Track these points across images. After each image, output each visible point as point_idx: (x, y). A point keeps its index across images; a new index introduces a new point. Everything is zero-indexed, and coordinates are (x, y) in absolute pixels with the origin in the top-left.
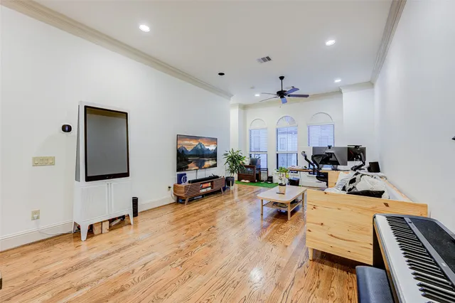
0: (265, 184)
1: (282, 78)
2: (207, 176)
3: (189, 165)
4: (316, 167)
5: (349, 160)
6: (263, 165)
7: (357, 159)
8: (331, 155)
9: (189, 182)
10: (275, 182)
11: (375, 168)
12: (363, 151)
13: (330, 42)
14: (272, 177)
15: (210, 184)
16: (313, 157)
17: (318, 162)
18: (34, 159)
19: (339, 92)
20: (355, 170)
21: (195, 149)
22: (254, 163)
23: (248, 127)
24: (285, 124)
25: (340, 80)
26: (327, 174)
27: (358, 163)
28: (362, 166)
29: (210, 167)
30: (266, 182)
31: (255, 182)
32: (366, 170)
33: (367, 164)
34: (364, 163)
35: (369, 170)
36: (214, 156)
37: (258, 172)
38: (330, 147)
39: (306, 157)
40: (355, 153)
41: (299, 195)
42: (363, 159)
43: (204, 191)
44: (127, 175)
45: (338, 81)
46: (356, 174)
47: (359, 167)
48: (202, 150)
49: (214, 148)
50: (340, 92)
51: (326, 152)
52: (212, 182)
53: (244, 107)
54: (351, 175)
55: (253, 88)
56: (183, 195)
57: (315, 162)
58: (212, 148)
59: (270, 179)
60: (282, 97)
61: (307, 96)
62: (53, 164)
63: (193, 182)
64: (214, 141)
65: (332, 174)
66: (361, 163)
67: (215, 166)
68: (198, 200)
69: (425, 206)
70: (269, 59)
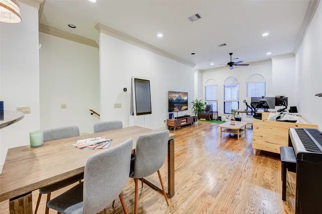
0: (217, 121)
1: (231, 54)
2: (183, 115)
3: (175, 109)
4: (253, 110)
5: (276, 105)
6: (214, 109)
7: (282, 104)
8: (264, 102)
9: (175, 118)
10: (222, 120)
11: (294, 110)
12: (286, 99)
13: (265, 35)
14: (220, 117)
15: (185, 120)
16: (251, 104)
17: (255, 107)
18: (115, 105)
19: (269, 60)
20: (280, 112)
21: (178, 100)
22: (209, 108)
23: (204, 84)
24: (230, 82)
25: (270, 53)
26: (261, 114)
27: (283, 107)
28: (285, 109)
29: (185, 110)
30: (217, 120)
31: (209, 120)
32: (288, 111)
33: (289, 108)
34: (286, 107)
35: (290, 111)
36: (186, 103)
37: (210, 114)
38: (263, 97)
39: (247, 103)
40: (280, 101)
41: (242, 127)
42: (286, 105)
43: (183, 123)
44: (150, 113)
45: (269, 54)
46: (281, 114)
47: (283, 110)
48: (181, 100)
49: (186, 98)
50: (271, 60)
51: (261, 100)
52: (187, 119)
53: (201, 72)
54: (278, 114)
55: (210, 60)
56: (173, 125)
57: (253, 107)
58: (185, 98)
59: (219, 118)
60: (231, 66)
61: (248, 65)
62: (120, 107)
63: (178, 118)
64: (186, 94)
65: (264, 115)
66: (284, 107)
67: (187, 109)
68: (179, 129)
69: (317, 126)
70: (225, 45)
